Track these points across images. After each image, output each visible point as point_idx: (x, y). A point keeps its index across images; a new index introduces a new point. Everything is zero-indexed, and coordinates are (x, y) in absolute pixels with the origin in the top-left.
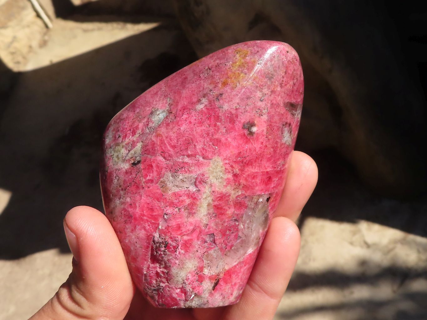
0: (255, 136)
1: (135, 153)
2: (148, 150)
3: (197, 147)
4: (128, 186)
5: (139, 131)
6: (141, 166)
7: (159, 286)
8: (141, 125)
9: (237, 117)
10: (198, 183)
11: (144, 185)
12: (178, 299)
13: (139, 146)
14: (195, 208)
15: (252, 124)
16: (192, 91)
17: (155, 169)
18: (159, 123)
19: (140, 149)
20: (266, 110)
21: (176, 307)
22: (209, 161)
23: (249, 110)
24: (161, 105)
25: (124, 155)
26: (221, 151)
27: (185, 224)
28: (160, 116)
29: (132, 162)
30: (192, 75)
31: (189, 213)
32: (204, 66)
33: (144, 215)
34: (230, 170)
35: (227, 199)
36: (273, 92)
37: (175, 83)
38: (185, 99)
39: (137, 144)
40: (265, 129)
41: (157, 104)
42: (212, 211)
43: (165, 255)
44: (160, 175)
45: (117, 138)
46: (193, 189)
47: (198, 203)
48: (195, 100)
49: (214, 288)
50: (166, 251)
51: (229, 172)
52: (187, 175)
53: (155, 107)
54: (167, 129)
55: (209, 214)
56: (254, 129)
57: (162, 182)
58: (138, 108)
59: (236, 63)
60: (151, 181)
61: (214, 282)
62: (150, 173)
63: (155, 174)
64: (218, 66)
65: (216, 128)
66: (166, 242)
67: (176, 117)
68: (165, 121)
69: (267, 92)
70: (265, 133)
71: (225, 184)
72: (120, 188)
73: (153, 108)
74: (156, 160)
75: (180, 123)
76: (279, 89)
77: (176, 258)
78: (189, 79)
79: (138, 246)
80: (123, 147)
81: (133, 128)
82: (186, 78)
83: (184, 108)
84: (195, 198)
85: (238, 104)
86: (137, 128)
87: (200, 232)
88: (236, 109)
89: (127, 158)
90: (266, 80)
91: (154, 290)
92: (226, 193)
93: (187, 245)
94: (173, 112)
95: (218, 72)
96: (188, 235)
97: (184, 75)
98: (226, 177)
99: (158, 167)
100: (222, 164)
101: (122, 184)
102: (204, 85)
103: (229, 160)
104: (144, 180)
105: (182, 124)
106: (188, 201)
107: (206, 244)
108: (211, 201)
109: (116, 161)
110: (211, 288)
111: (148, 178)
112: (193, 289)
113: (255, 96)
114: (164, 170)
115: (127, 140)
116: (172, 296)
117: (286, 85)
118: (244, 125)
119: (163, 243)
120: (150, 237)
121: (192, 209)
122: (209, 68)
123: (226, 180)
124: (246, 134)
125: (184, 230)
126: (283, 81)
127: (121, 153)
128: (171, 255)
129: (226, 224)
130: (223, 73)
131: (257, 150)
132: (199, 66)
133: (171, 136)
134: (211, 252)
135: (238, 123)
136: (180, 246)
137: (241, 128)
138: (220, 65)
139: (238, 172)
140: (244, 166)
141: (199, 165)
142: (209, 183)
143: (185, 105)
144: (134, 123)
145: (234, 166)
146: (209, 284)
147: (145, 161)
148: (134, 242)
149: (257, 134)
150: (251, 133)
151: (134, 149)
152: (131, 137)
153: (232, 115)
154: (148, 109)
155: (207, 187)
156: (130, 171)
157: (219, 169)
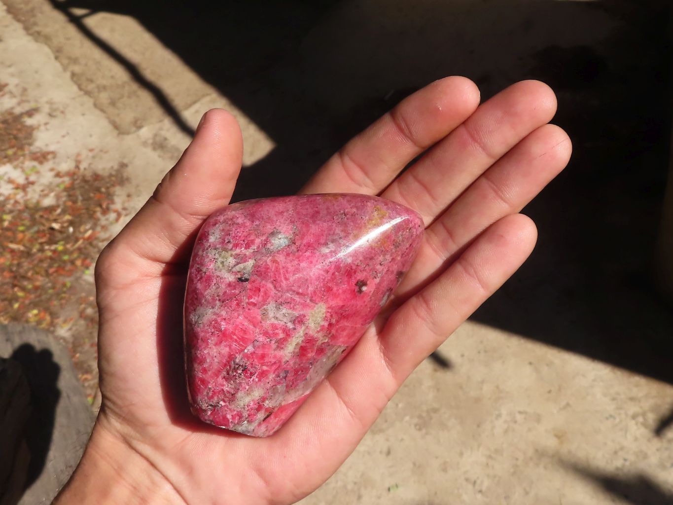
0: (362, 294)
1: (244, 268)
2: (260, 272)
3: (309, 288)
4: (228, 300)
5: (254, 247)
6: (247, 285)
7: (219, 403)
8: (258, 241)
9: (355, 274)
10: (296, 322)
11: (245, 305)
12: (231, 420)
13: (251, 263)
14: (285, 343)
15: (364, 283)
16: (322, 230)
17: (262, 294)
18: (279, 249)
19: (251, 266)
20: (381, 274)
21: (224, 427)
22: (315, 305)
23: (367, 270)
24: (285, 229)
25: (231, 265)
26: (329, 299)
27: (270, 355)
28: (280, 241)
29: (239, 276)
30: (325, 212)
31: (278, 347)
32: (340, 208)
33: (235, 334)
34: (328, 319)
35: (314, 343)
36: (393, 259)
37: (304, 212)
38: (312, 236)
39: (249, 260)
40: (372, 290)
41: (280, 226)
42: (297, 350)
43: (239, 377)
44: (265, 301)
45: (226, 242)
46: (290, 326)
47: (289, 340)
48: (322, 241)
49: (264, 420)
50: (242, 374)
51: (327, 320)
52: (290, 311)
53: (277, 228)
54: (286, 259)
55: (294, 352)
56: (364, 289)
57: (264, 309)
58: (258, 220)
59: (372, 220)
60: (255, 305)
61: (267, 414)
62: (256, 296)
63: (260, 299)
64: (353, 215)
65: (333, 277)
66: (246, 366)
67: (298, 251)
68: (286, 249)
69: (389, 258)
70: (371, 294)
71: (319, 329)
72: (217, 298)
73: (275, 228)
74: (266, 286)
75: (301, 258)
76: (399, 258)
77: (248, 384)
78: (321, 215)
79: (216, 360)
80: (231, 255)
81: (248, 240)
82: (318, 212)
83: (309, 246)
84: (289, 335)
85: (361, 261)
86: (253, 242)
87: (279, 367)
88: (357, 266)
89: (234, 270)
90: (392, 247)
91: (211, 405)
92: (316, 338)
93: (263, 374)
94: (297, 244)
95: (353, 222)
96: (267, 366)
97: (317, 208)
98: (322, 323)
99: (266, 293)
100: (324, 311)
101: (221, 294)
102: (335, 230)
103: (332, 309)
104: (247, 300)
105: (303, 261)
106: (281, 336)
107: (278, 378)
108: (300, 342)
109: (219, 267)
110: (262, 419)
111: (252, 300)
112: (249, 416)
113: (377, 258)
114: (270, 299)
115: (238, 251)
116: (226, 416)
117: (406, 256)
118: (357, 282)
119: (242, 366)
120: (231, 357)
121: (281, 344)
122: (344, 213)
123: (321, 326)
124: (356, 290)
125: (266, 360)
126: (405, 252)
127: (228, 261)
128: (245, 380)
129: (302, 365)
130: (357, 225)
131: (358, 307)
132: (335, 206)
133: (288, 268)
134: (279, 387)
135: (353, 278)
136: (257, 373)
137: (354, 284)
138: (356, 215)
139: (334, 322)
140: (341, 318)
141: (305, 305)
142: (307, 325)
143: (311, 242)
144: (249, 234)
145: (333, 316)
146: (263, 415)
147: (254, 282)
148: (213, 356)
149: (365, 293)
150: (360, 291)
151: (244, 264)
152: (243, 248)
153: (352, 269)
154: (269, 227)
155: (303, 328)
156: (234, 284)
157: (321, 315)
